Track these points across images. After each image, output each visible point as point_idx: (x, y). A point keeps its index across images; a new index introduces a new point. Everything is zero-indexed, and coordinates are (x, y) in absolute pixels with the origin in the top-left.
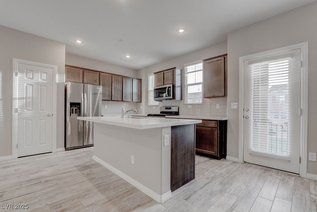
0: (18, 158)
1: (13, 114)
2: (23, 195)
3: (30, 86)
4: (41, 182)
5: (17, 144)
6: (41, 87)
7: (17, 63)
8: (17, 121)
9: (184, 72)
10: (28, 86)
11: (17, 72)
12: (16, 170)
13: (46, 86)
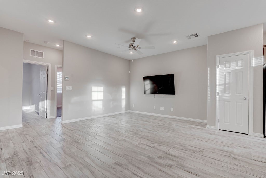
0: (220, 130)
1: (216, 97)
2: (214, 159)
3: (228, 74)
4: (230, 157)
5: (219, 120)
6: (237, 73)
7: (219, 58)
8: (219, 102)
10: (227, 74)
11: (219, 65)
12: (215, 138)
13: (242, 72)
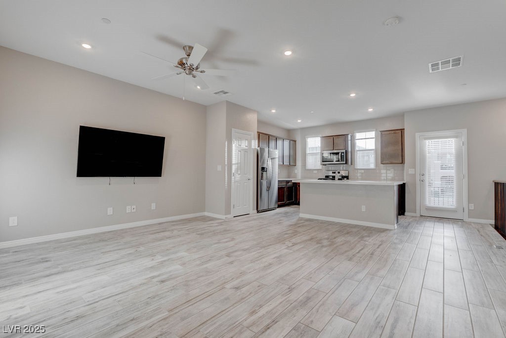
0: (234, 217)
5: (234, 205)
6: (244, 153)
7: (234, 132)
9: (354, 139)
10: (239, 152)
11: (234, 140)
